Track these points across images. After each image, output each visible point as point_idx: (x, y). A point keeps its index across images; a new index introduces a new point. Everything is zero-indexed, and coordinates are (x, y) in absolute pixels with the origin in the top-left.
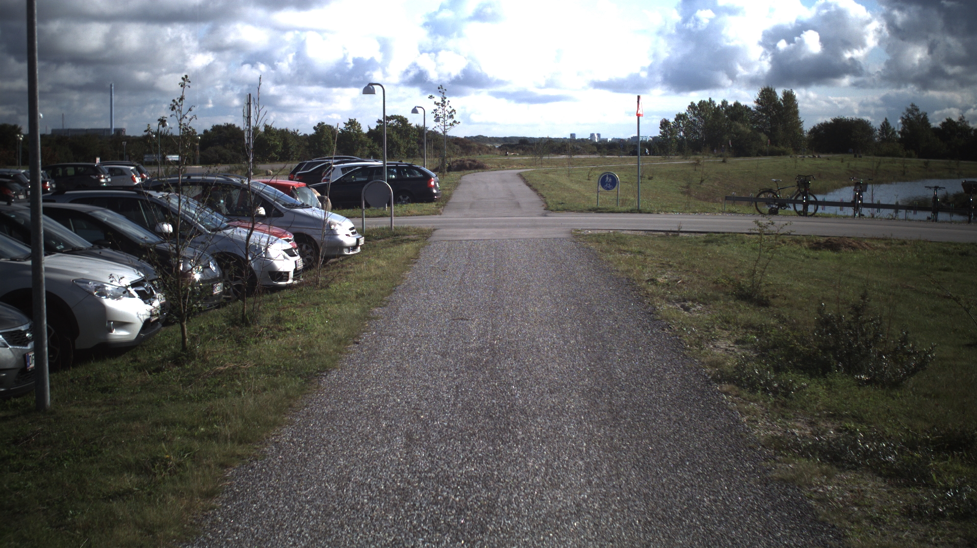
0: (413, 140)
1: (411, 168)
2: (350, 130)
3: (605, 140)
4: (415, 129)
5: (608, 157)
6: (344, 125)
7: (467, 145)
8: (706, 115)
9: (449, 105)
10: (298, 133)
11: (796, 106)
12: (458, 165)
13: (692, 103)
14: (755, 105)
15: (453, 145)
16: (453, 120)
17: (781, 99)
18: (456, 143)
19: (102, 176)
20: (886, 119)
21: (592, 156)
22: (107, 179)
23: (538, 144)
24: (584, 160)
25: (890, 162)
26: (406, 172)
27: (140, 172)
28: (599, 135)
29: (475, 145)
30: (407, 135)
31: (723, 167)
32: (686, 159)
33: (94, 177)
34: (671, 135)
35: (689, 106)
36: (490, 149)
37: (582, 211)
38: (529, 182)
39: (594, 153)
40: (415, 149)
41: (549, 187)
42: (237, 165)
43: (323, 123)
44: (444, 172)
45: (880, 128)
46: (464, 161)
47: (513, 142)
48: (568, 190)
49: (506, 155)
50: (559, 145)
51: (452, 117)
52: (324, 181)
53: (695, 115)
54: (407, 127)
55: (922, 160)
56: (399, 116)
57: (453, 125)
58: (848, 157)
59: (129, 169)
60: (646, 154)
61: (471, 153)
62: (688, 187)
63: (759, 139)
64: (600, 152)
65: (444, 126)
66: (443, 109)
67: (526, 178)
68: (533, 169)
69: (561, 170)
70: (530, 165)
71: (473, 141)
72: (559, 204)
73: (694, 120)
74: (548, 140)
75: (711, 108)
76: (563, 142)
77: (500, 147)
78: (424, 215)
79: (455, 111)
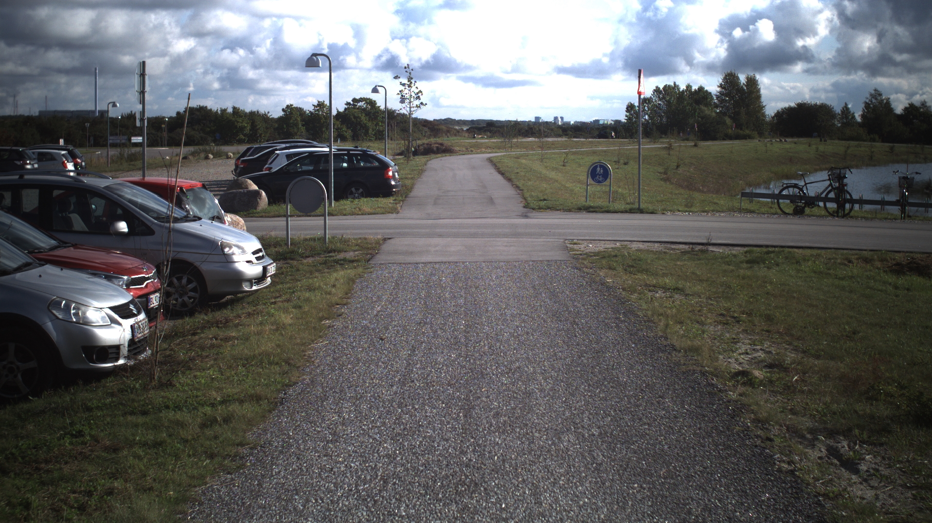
0: (382, 122)
1: (366, 156)
2: (319, 112)
3: (568, 123)
4: (384, 112)
5: (575, 139)
6: (313, 108)
7: (436, 127)
8: (670, 99)
9: (416, 86)
10: (269, 115)
11: (759, 91)
12: (425, 149)
13: (657, 87)
14: (719, 89)
15: (421, 128)
16: (421, 101)
17: (744, 84)
18: (424, 126)
19: (28, 162)
20: (846, 104)
21: (559, 139)
22: (33, 165)
23: (505, 127)
24: (553, 143)
25: (856, 146)
26: (360, 160)
27: (73, 157)
28: (562, 118)
29: (444, 127)
30: (376, 118)
31: (695, 150)
32: (654, 143)
33: (18, 163)
34: (636, 118)
35: (654, 90)
36: (458, 131)
37: (570, 211)
38: (501, 169)
39: (559, 136)
41: (525, 176)
42: (201, 147)
43: (292, 105)
44: (409, 157)
45: (840, 112)
46: (431, 145)
47: (480, 124)
48: (546, 179)
49: (474, 137)
50: (527, 128)
51: (418, 98)
52: (266, 169)
53: (660, 100)
54: (375, 109)
55: (887, 144)
56: (367, 99)
57: (419, 107)
58: (815, 141)
59: (60, 153)
60: (612, 137)
61: (439, 135)
62: (665, 173)
63: (724, 123)
64: (566, 135)
65: (410, 108)
66: (410, 90)
67: (498, 165)
68: (502, 154)
69: (533, 155)
70: (499, 148)
71: (441, 123)
72: (541, 200)
73: (659, 104)
74: (512, 123)
75: (676, 92)
76: (529, 125)
77: (467, 130)
78: (378, 214)
79: (421, 92)
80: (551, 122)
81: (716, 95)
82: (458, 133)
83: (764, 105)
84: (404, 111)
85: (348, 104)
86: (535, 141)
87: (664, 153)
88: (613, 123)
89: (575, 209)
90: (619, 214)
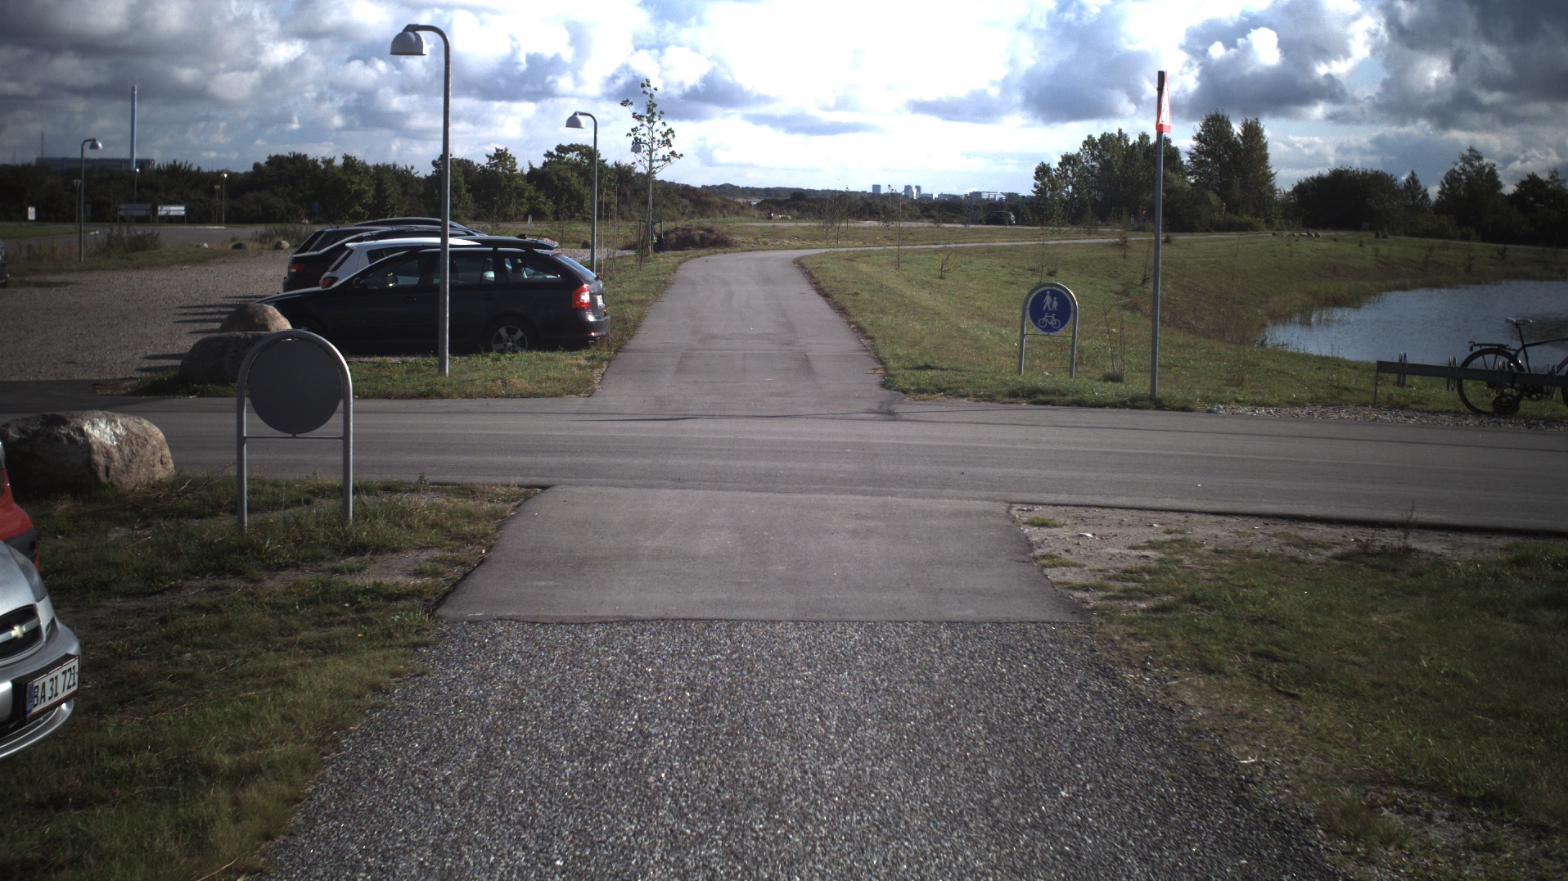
2: (497, 168)
3: (929, 197)
4: (612, 170)
5: (947, 225)
6: (487, 160)
7: (703, 198)
8: (1112, 157)
9: (662, 120)
10: (413, 171)
11: (1264, 147)
12: (678, 238)
13: (1089, 137)
14: (1195, 143)
16: (671, 149)
17: (1239, 135)
18: (683, 196)
20: (1413, 173)
21: (920, 224)
23: (823, 201)
26: (521, 265)
28: (918, 188)
29: (718, 200)
34: (1053, 190)
35: (1085, 142)
36: (742, 207)
37: (990, 398)
38: (822, 285)
39: (918, 218)
42: (278, 227)
44: (646, 254)
46: (690, 231)
47: (780, 196)
48: (915, 310)
49: (770, 218)
50: (861, 204)
51: (667, 143)
52: (321, 282)
53: (1094, 159)
54: (598, 165)
55: (1493, 245)
56: (582, 147)
57: (669, 159)
58: (1367, 236)
60: (1010, 223)
61: (710, 213)
62: (1125, 293)
63: (1207, 202)
64: (929, 217)
65: (651, 161)
66: (650, 128)
67: (816, 275)
68: (823, 251)
69: (879, 253)
70: (815, 239)
71: (714, 192)
72: (919, 368)
73: (1092, 166)
74: (837, 194)
75: (1121, 147)
76: (862, 198)
77: (758, 204)
78: (543, 395)
79: (673, 132)
80: (900, 194)
81: (1190, 154)
82: (741, 210)
83: (1273, 172)
84: (640, 169)
85: (549, 154)
86: (878, 228)
87: (1114, 254)
88: (1004, 197)
89: (1005, 395)
90: (1107, 409)
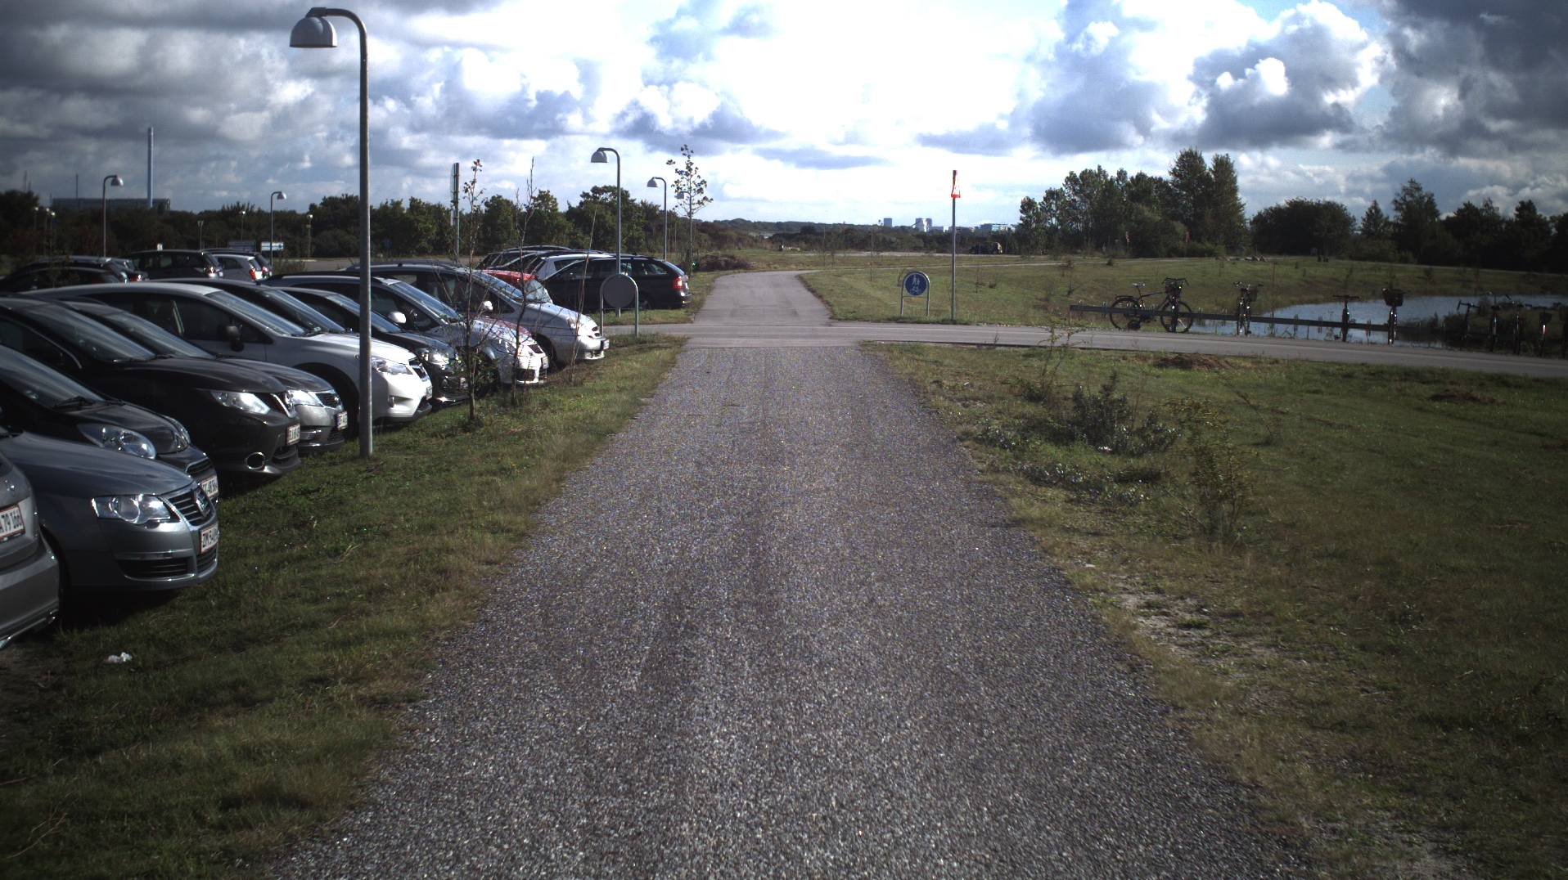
0: (638, 224)
2: (540, 207)
3: (939, 230)
4: (640, 208)
5: (937, 255)
7: (721, 233)
8: (1092, 191)
9: (698, 172)
11: (1234, 180)
12: (708, 264)
13: (1071, 173)
15: (700, 234)
16: (703, 196)
17: (1210, 169)
18: (703, 231)
19: (212, 269)
20: (1375, 203)
21: (912, 254)
22: (218, 273)
23: (829, 234)
24: (889, 259)
25: (1371, 269)
26: (644, 268)
28: (929, 221)
29: (733, 234)
30: (628, 217)
31: (1108, 271)
32: (1055, 260)
34: (1037, 222)
35: (1067, 178)
36: (756, 241)
38: (812, 287)
39: (916, 249)
40: (639, 238)
41: (840, 294)
43: (500, 197)
44: (693, 270)
45: (1364, 216)
46: (717, 258)
47: (792, 230)
48: (866, 297)
49: (781, 249)
50: (864, 236)
51: (700, 191)
53: (1076, 193)
54: (628, 204)
55: (1423, 267)
56: (615, 188)
57: (702, 203)
58: (1307, 261)
59: (246, 259)
61: (726, 246)
63: (1172, 231)
65: (690, 205)
66: (689, 180)
67: (808, 282)
68: (819, 270)
69: (861, 272)
70: (816, 264)
71: (728, 227)
72: (849, 313)
73: (1074, 200)
75: (1101, 182)
76: (869, 231)
77: (770, 238)
78: (670, 323)
79: (705, 181)
80: (910, 228)
82: (755, 243)
84: (683, 212)
85: (585, 195)
